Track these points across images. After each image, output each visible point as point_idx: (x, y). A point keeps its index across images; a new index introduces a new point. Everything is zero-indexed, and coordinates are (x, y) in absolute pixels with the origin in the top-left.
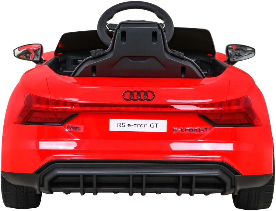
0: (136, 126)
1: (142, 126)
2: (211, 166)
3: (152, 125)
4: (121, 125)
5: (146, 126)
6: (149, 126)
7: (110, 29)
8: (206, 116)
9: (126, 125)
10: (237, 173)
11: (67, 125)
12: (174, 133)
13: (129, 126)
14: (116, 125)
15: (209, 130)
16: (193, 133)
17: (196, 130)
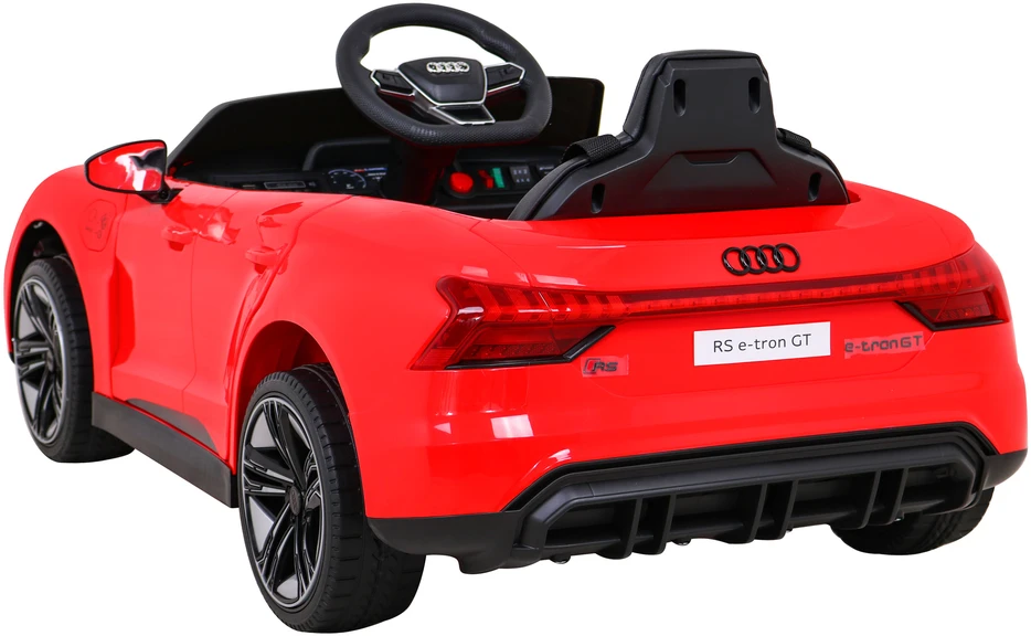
0: (760, 345)
1: (773, 344)
2: (940, 436)
3: (797, 341)
4: (724, 347)
5: (782, 342)
6: (789, 342)
9: (735, 345)
11: (583, 359)
12: (847, 356)
13: (742, 346)
14: (711, 347)
15: (921, 340)
16: (890, 351)
17: (894, 344)
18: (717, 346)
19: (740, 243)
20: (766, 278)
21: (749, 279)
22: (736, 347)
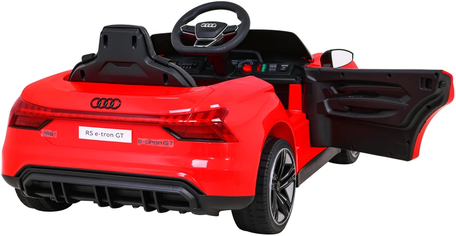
0: (103, 135)
1: (108, 135)
2: (172, 182)
3: (118, 135)
4: (89, 133)
5: (112, 135)
6: (115, 135)
7: (183, 31)
8: (171, 129)
10: (200, 193)
11: (43, 130)
12: (139, 144)
13: (96, 134)
14: (85, 133)
15: (173, 143)
16: (158, 145)
17: (160, 143)
18: (87, 133)
19: (101, 96)
20: (104, 110)
21: (98, 110)
22: (94, 134)
